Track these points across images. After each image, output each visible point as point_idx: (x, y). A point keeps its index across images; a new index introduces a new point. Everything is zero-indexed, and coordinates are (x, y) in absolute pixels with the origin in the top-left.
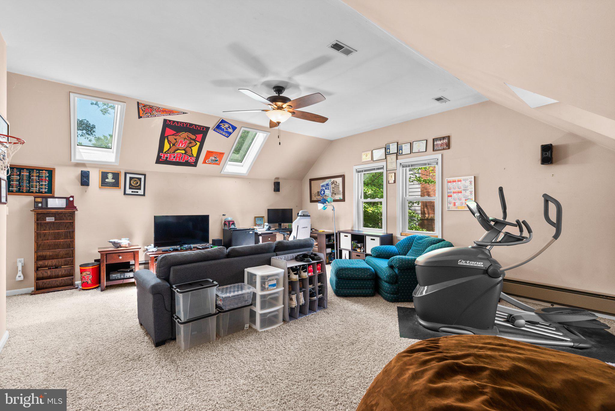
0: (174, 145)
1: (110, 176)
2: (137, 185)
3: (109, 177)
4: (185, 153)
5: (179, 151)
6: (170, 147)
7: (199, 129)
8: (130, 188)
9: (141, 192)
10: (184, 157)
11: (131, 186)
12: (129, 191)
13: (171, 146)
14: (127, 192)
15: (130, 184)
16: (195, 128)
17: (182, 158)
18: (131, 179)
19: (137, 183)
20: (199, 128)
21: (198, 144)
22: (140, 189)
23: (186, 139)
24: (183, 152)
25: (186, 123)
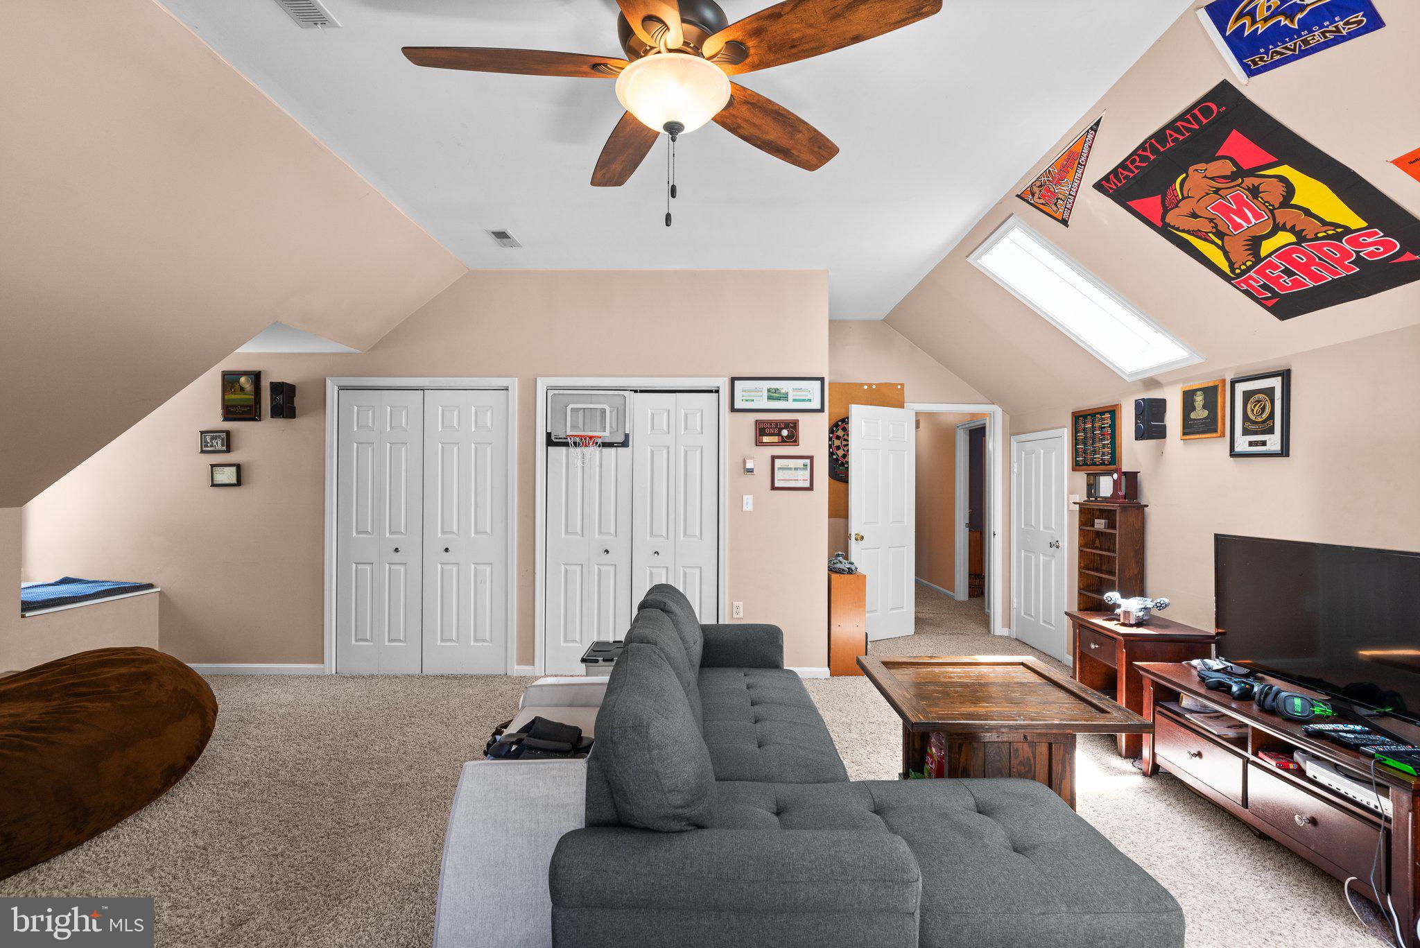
0: (1220, 235)
1: (1199, 399)
2: (1265, 416)
3: (1196, 404)
4: (1301, 237)
5: (1267, 247)
6: (1222, 248)
7: (1196, 127)
8: (1246, 432)
9: (1273, 442)
10: (1326, 255)
11: (1247, 424)
12: (1242, 444)
13: (1220, 242)
14: (1238, 449)
15: (1246, 417)
16: (1181, 138)
17: (1320, 259)
18: (1247, 395)
19: (1263, 409)
20: (1189, 122)
21: (1285, 170)
22: (1271, 431)
23: (1219, 189)
24: (1284, 238)
25: (1142, 147)
